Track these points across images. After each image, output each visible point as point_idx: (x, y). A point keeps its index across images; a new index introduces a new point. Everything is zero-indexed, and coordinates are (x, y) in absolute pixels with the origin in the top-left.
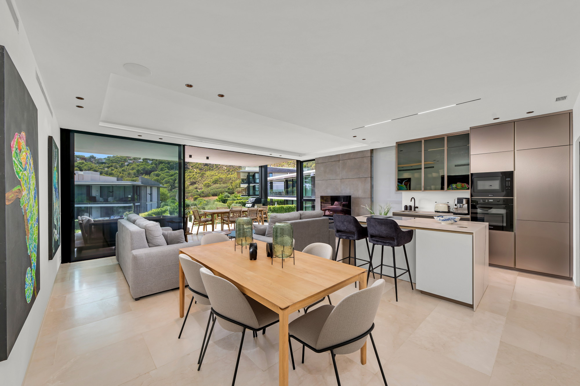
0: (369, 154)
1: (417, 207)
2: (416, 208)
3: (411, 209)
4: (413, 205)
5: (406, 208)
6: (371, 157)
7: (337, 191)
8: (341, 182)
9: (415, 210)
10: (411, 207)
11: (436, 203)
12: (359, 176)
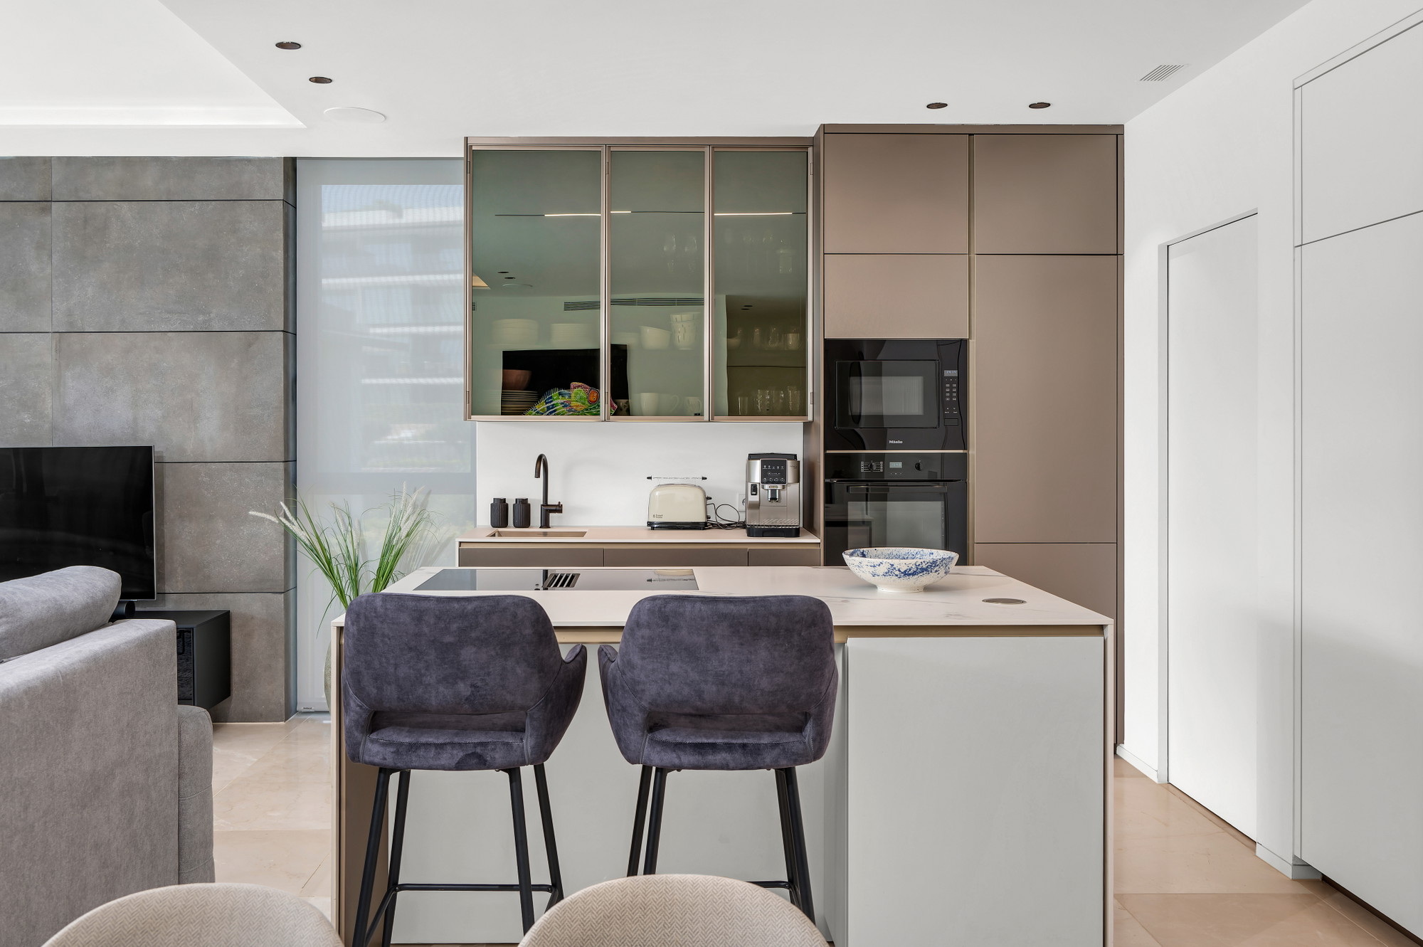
0: (276, 188)
1: (558, 509)
2: (550, 510)
3: (524, 521)
4: (535, 498)
5: (500, 512)
6: (291, 204)
7: (26, 418)
8: (58, 350)
9: (545, 523)
10: (524, 505)
11: (654, 482)
12: (201, 318)
